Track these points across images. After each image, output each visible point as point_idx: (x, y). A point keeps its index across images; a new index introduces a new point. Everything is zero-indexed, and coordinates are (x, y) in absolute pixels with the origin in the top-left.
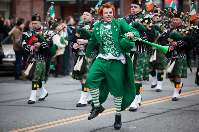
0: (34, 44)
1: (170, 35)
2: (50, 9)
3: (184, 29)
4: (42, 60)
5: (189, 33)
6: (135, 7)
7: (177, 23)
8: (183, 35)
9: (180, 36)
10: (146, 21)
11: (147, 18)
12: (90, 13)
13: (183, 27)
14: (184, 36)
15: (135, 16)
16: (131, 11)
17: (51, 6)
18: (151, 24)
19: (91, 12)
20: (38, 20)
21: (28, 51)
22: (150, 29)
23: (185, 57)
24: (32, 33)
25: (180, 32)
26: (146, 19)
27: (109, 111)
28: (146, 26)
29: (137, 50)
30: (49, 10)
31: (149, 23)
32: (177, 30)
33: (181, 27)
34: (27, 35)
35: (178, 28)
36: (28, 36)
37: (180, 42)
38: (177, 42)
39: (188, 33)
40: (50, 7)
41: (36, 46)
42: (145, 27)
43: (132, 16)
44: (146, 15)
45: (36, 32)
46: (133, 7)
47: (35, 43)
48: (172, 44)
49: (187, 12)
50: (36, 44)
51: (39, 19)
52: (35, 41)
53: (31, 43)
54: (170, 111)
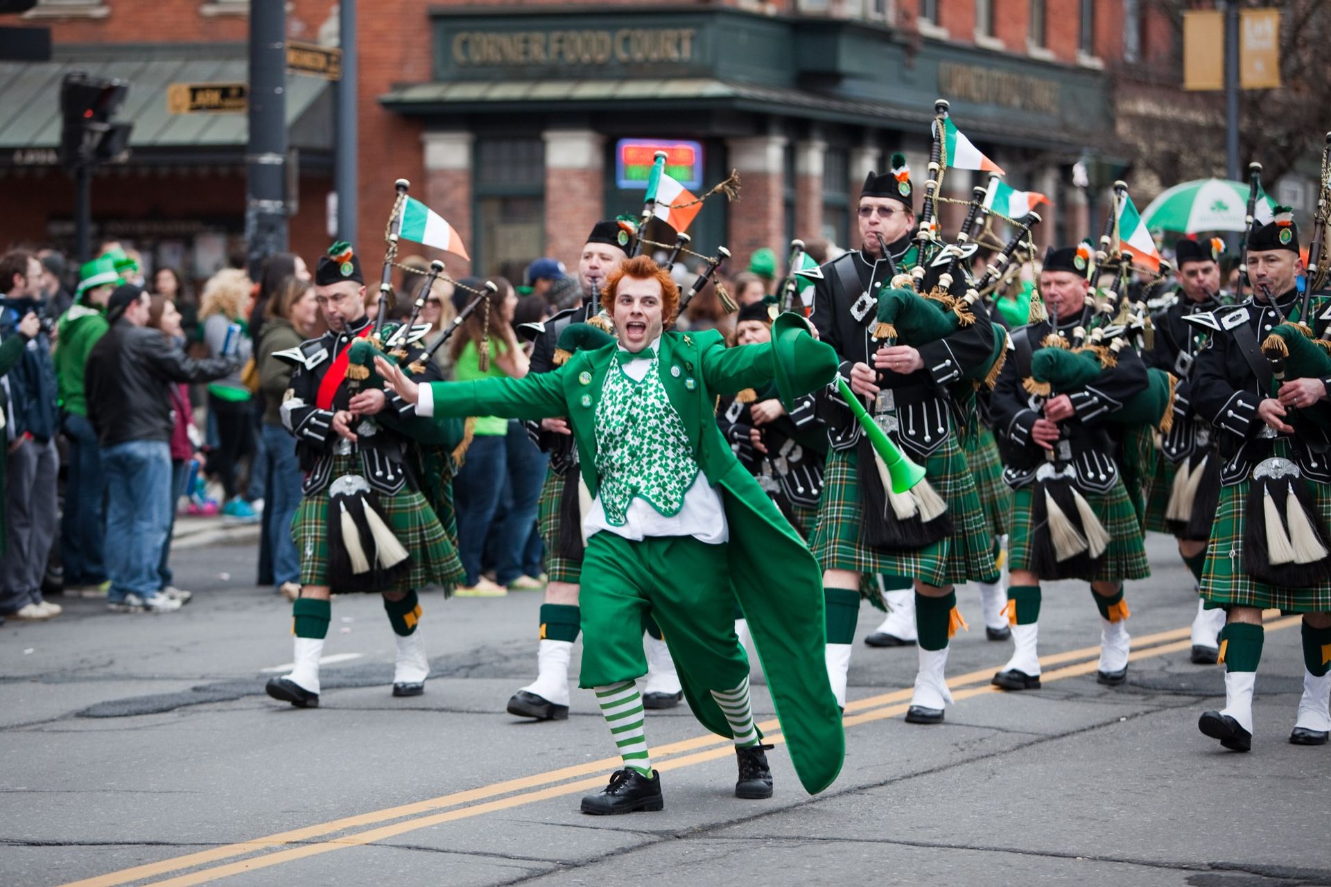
0: (353, 399)
1: (1033, 364)
2: (394, 212)
3: (1103, 327)
4: (393, 483)
5: (1126, 347)
6: (885, 211)
7: (1059, 297)
8: (1098, 360)
9: (1086, 364)
10: (946, 279)
11: (948, 260)
12: (617, 245)
13: (1093, 319)
14: (1104, 367)
15: (884, 256)
16: (862, 230)
17: (399, 199)
18: (971, 296)
19: (622, 240)
20: (350, 278)
21: (319, 440)
22: (970, 318)
23: (1109, 476)
24: (323, 346)
25: (1081, 341)
26: (943, 268)
27: (270, 850)
28: (946, 308)
29: (907, 428)
30: (392, 218)
31: (958, 288)
32: (1062, 333)
33: (1084, 315)
34: (301, 358)
35: (1066, 322)
36: (310, 365)
37: (1087, 394)
38: (1073, 396)
39: (1123, 350)
40: (396, 205)
41: (364, 407)
42: (942, 315)
43: (870, 257)
44: (941, 249)
45: (350, 340)
46: (875, 213)
47: (354, 395)
48: (1048, 409)
49: (1104, 234)
50: (358, 396)
51: (355, 269)
52: (353, 380)
53: (332, 396)
54: (650, 843)
